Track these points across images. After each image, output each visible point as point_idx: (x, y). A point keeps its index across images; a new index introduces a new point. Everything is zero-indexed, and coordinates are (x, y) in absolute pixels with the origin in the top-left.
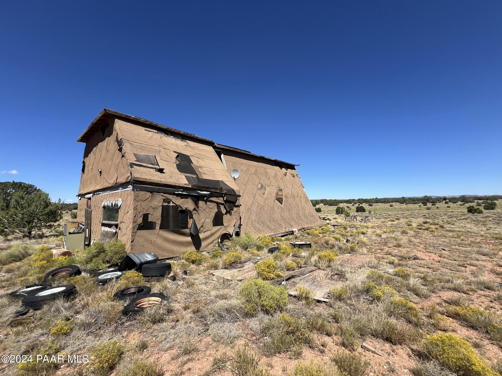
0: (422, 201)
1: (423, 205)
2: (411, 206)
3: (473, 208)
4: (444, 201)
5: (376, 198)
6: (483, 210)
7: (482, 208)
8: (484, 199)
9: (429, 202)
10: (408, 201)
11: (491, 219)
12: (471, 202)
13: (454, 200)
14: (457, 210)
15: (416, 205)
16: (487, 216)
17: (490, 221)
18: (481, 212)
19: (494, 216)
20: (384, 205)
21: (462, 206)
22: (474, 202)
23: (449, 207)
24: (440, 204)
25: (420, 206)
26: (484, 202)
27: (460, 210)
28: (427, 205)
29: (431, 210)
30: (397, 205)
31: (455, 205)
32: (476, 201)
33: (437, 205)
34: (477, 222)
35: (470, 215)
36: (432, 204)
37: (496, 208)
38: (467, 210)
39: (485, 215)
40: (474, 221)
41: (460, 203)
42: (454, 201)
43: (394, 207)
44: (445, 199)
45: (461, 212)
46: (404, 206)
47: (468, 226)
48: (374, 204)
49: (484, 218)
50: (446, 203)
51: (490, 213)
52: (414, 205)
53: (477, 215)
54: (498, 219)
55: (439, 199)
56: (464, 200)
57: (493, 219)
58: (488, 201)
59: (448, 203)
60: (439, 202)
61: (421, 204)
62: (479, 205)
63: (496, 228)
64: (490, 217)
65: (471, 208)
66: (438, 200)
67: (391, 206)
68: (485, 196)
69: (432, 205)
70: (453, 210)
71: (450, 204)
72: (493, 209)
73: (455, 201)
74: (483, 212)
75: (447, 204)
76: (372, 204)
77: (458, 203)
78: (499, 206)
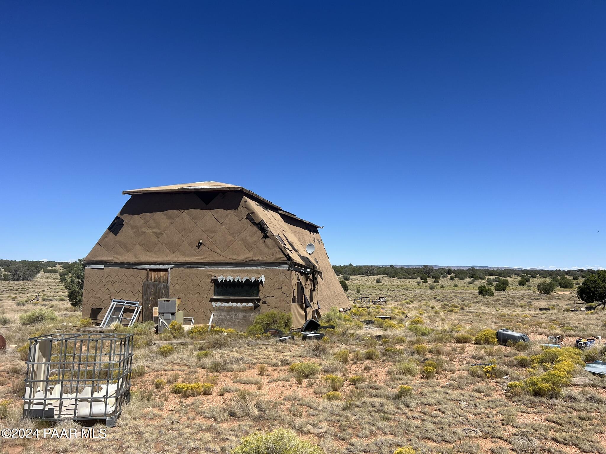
0: (421, 275)
1: (423, 282)
2: (406, 282)
3: (485, 289)
4: (449, 276)
5: (351, 265)
6: (494, 291)
7: (493, 288)
8: (496, 274)
9: (430, 277)
10: (402, 274)
11: (500, 302)
12: (481, 279)
13: (460, 274)
14: (467, 291)
15: (413, 280)
16: (498, 299)
17: (500, 304)
18: (492, 294)
19: (504, 299)
20: (366, 279)
21: (471, 284)
22: (484, 279)
23: (456, 286)
24: (444, 281)
25: (419, 283)
26: (496, 279)
27: (469, 291)
28: (427, 282)
29: (435, 291)
30: (386, 280)
31: (462, 281)
32: (487, 277)
33: (441, 283)
34: (488, 305)
35: (481, 298)
36: (433, 280)
37: (507, 288)
38: (478, 291)
39: (495, 298)
40: (486, 304)
41: (468, 279)
42: (461, 276)
43: (382, 283)
44: (449, 272)
45: (471, 293)
46: (395, 282)
47: (483, 308)
48: (352, 277)
49: (495, 301)
50: (452, 279)
51: (500, 296)
52: (409, 280)
53: (488, 298)
54: (506, 302)
55: (443, 272)
56: (473, 275)
57: (502, 303)
58: (500, 278)
59: (454, 279)
60: (443, 278)
61: (419, 279)
62: (490, 283)
63: (503, 310)
64: (500, 301)
65: (483, 288)
66: (441, 274)
67: (378, 281)
68: (498, 269)
69: (435, 282)
70: (462, 291)
71: (457, 281)
72: (504, 291)
73: (463, 276)
74: (494, 294)
75: (453, 281)
76: (349, 277)
77: (465, 280)
78: (511, 286)
